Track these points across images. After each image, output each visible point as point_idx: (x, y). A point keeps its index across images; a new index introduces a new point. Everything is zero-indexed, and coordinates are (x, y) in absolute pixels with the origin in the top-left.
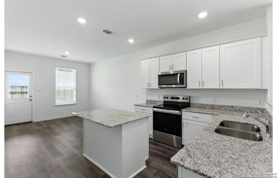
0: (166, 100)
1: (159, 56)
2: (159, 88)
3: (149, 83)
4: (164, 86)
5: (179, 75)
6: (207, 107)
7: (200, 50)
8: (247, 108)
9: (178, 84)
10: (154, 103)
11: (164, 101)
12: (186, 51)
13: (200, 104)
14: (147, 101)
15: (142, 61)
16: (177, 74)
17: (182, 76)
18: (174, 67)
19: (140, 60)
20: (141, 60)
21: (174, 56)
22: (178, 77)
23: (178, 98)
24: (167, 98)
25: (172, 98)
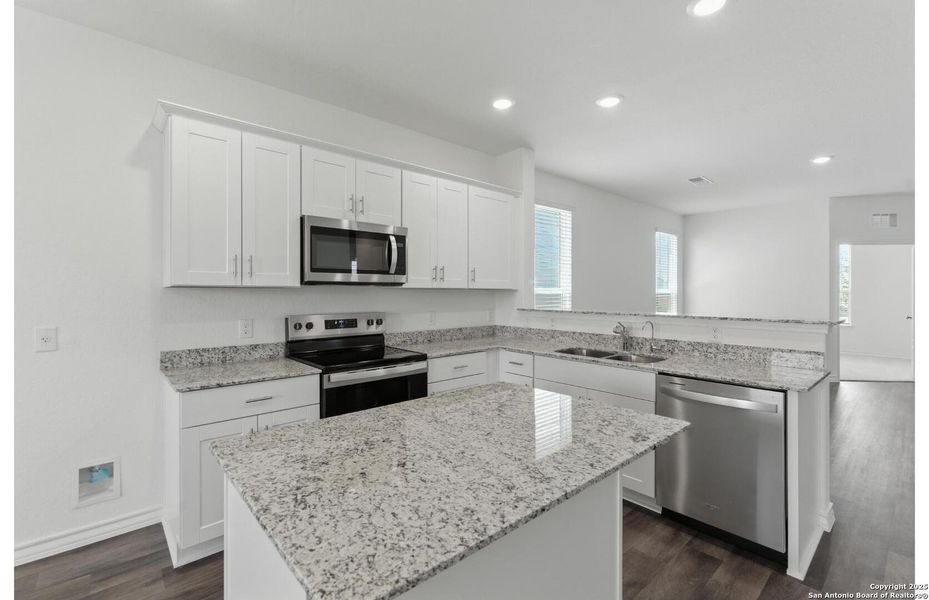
0: (303, 334)
1: (302, 142)
3: (239, 257)
5: (393, 240)
7: (434, 179)
9: (385, 272)
11: (288, 342)
12: (403, 167)
14: (169, 360)
16: (384, 237)
17: (398, 244)
23: (352, 323)
24: (310, 326)
25: (330, 324)
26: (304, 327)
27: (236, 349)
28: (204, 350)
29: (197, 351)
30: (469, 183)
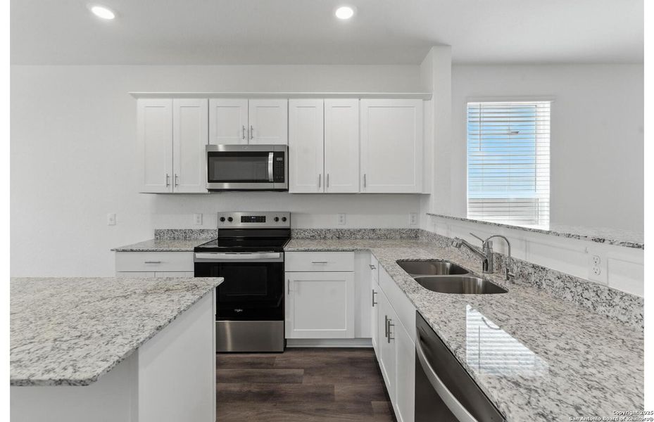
0: (227, 225)
1: (208, 96)
2: (207, 191)
3: (170, 175)
4: (226, 186)
5: (271, 156)
6: (329, 236)
7: (321, 101)
8: (395, 231)
9: (267, 181)
10: (185, 238)
11: (219, 229)
12: (288, 97)
13: (314, 230)
14: (159, 234)
15: (141, 102)
16: (266, 154)
17: (278, 159)
18: (254, 134)
19: (132, 94)
20: (136, 96)
21: (254, 102)
22: (271, 162)
23: (261, 219)
24: (230, 219)
25: (244, 219)
26: (226, 220)
27: (192, 231)
28: (175, 230)
29: (172, 230)
30: (360, 97)
